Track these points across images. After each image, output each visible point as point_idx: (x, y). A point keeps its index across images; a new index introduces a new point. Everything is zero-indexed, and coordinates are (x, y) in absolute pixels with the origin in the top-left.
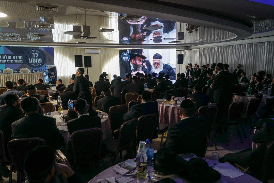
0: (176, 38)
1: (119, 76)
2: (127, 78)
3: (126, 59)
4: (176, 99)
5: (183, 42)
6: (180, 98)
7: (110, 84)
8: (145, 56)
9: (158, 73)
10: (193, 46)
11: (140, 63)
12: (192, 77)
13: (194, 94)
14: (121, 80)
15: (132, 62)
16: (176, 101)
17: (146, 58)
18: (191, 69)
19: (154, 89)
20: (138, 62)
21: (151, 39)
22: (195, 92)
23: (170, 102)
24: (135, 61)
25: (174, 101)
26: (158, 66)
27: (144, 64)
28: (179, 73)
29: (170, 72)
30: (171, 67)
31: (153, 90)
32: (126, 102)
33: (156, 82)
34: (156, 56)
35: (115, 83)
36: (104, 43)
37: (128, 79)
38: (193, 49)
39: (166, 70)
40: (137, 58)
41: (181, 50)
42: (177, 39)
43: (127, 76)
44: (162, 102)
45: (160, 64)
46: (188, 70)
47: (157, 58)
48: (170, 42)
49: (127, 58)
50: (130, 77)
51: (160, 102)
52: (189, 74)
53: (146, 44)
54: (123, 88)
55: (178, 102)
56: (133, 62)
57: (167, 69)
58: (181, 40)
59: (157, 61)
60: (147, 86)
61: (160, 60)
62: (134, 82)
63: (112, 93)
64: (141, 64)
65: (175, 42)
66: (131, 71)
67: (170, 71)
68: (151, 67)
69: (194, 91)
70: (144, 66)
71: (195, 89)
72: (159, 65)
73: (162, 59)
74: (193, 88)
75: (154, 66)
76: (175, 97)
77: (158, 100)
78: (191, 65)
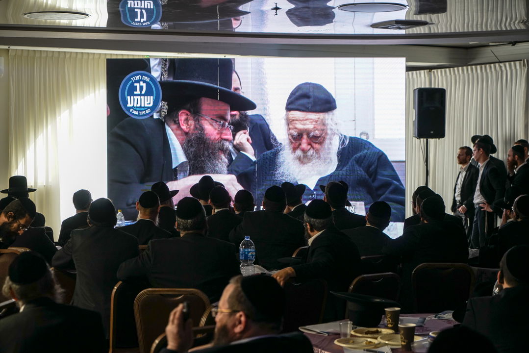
0: (406, 3)
1: (106, 197)
2: (148, 210)
3: (141, 108)
4: (410, 321)
5: (440, 23)
6: (430, 317)
7: (56, 238)
8: (247, 92)
9: (311, 184)
10: (494, 49)
11: (220, 133)
12: (490, 210)
13: (503, 295)
14: (116, 220)
15: (179, 127)
16: (409, 334)
17: (252, 106)
18: (487, 166)
19: (289, 270)
20: (210, 129)
21: (277, 9)
22: (505, 286)
23: (376, 341)
24: (197, 121)
25: (399, 336)
26: (317, 151)
27: (243, 137)
28: (422, 184)
29: (373, 181)
30: (383, 154)
31: (288, 275)
32: (140, 337)
33: (303, 229)
34: (306, 96)
35: (77, 240)
36: (29, 23)
37: (153, 215)
38: (496, 60)
39: (352, 170)
40: (206, 105)
41: (430, 68)
42: (414, 9)
43: (147, 201)
44: (336, 342)
45: (324, 139)
46: (472, 172)
47: (310, 106)
48: (374, 26)
49: (148, 101)
50: (160, 206)
51: (325, 338)
52: (477, 193)
53: (250, 30)
54: (123, 264)
55: (417, 339)
56: (184, 127)
57: (359, 161)
58: (434, 17)
59: (310, 126)
60: (251, 251)
61: (327, 117)
62: (185, 229)
63: (59, 290)
64: (227, 140)
65: (399, 23)
66: (173, 175)
67: (373, 175)
68: (276, 154)
69: (502, 282)
70: (238, 148)
71: (507, 273)
72: (321, 143)
73: (335, 112)
74: (498, 267)
75: (295, 149)
76: (403, 312)
77: (313, 330)
78: (485, 143)
